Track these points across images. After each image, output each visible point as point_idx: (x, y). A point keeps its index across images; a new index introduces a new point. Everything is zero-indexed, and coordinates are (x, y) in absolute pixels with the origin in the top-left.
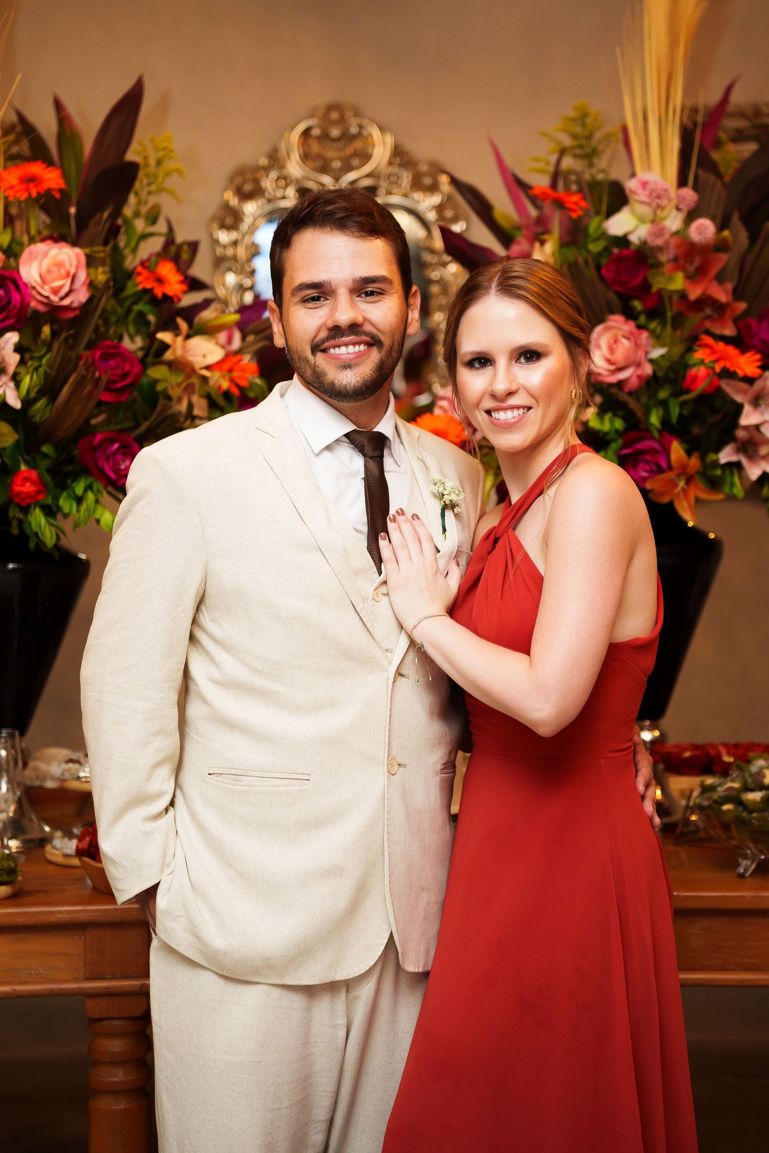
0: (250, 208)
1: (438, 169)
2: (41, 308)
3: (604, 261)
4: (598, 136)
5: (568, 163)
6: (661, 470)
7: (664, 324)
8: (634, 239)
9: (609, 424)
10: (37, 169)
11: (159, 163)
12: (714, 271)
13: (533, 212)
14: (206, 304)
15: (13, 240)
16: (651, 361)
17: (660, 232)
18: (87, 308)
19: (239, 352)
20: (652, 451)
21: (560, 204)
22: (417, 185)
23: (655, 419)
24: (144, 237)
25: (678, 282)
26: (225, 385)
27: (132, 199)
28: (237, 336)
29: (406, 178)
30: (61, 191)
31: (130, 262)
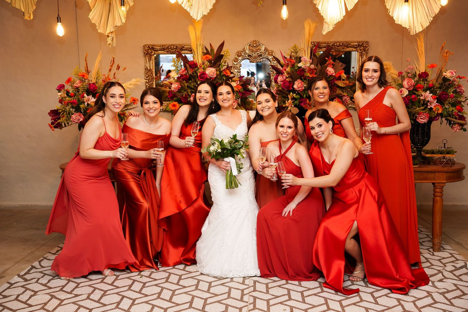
0: (240, 58)
1: (272, 52)
2: (209, 78)
3: (298, 70)
4: (298, 50)
5: (293, 54)
6: (305, 104)
7: (306, 81)
8: (302, 67)
9: (297, 97)
10: (208, 56)
11: (226, 54)
12: (314, 73)
13: (287, 62)
14: (234, 77)
15: (204, 67)
16: (304, 87)
17: (306, 67)
18: (215, 78)
19: (239, 84)
20: (304, 101)
21: (291, 62)
22: (269, 54)
23: (305, 96)
24: (224, 66)
25: (308, 75)
26: (237, 90)
27: (222, 60)
28: (239, 82)
29: (267, 54)
30: (212, 59)
31: (221, 70)
